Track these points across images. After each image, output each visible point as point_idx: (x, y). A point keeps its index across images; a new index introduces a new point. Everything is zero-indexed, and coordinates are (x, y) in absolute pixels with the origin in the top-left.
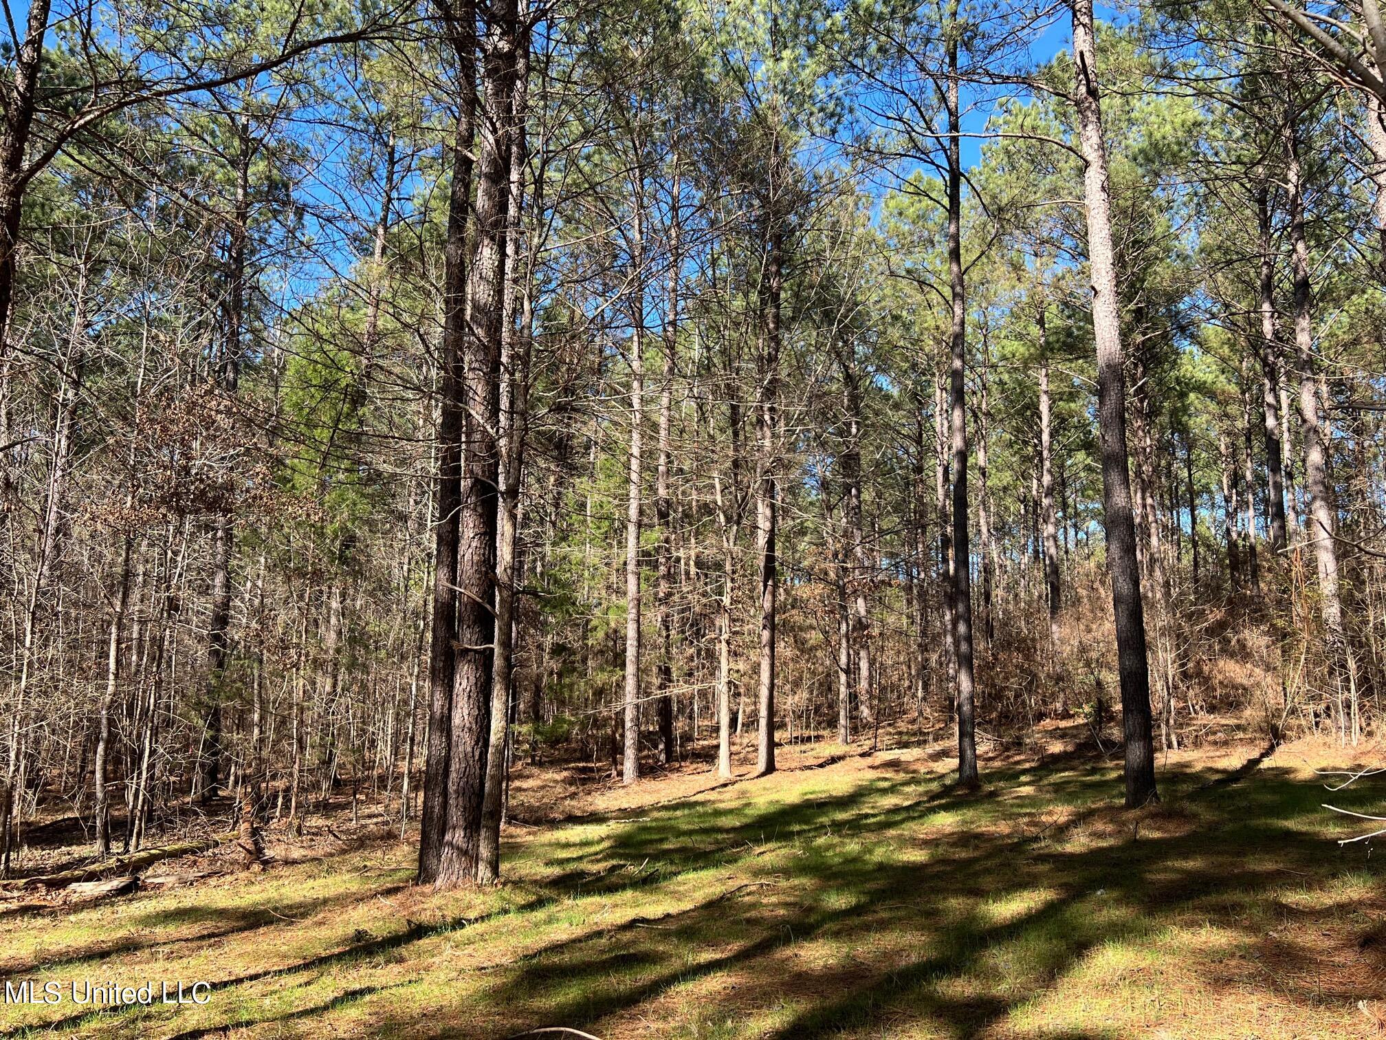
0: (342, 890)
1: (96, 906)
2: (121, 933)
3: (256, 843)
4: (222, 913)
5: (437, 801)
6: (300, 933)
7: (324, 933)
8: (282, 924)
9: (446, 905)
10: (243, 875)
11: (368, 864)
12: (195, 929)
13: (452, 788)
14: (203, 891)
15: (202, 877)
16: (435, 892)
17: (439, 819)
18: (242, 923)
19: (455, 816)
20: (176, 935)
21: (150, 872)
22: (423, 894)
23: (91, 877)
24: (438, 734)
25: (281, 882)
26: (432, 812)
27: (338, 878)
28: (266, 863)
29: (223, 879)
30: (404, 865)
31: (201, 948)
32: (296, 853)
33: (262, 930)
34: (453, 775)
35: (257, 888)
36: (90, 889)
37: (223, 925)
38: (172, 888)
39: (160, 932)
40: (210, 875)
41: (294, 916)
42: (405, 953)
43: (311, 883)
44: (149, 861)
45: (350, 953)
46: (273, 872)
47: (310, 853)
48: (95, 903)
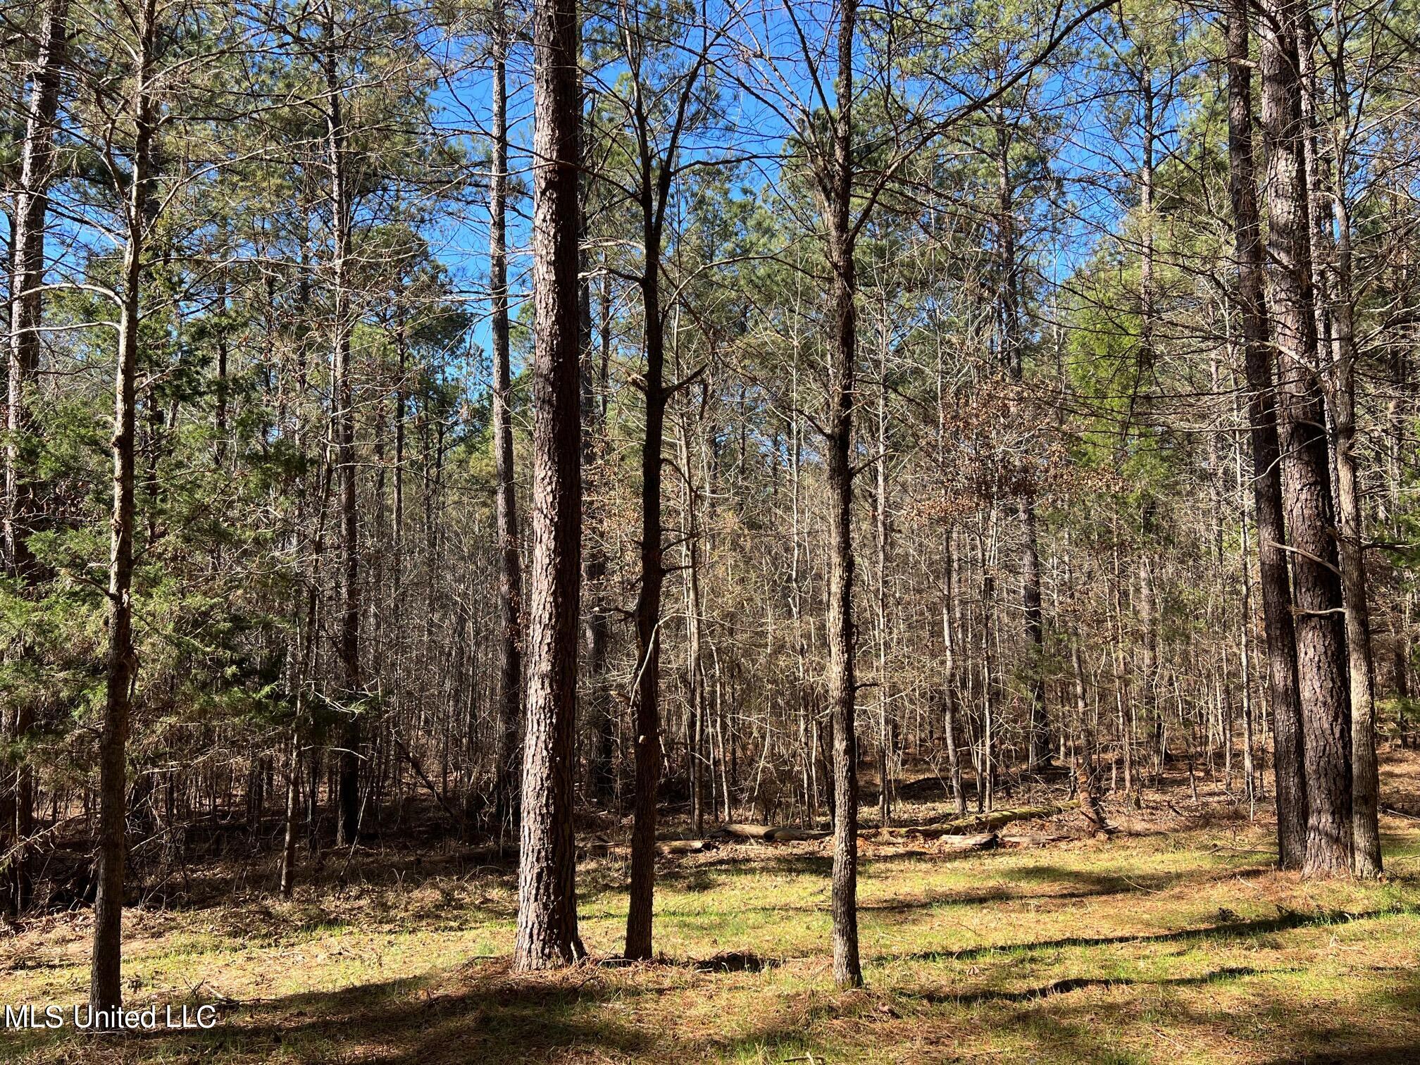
0: (1194, 867)
1: (966, 857)
2: (991, 883)
3: (1097, 813)
4: (1077, 876)
5: (1292, 783)
6: (1159, 904)
7: (1183, 907)
8: (1138, 893)
9: (1320, 895)
10: (1091, 842)
11: (1218, 843)
12: (1055, 888)
13: (1309, 767)
14: (1056, 853)
15: (1053, 840)
16: (1304, 880)
17: (1297, 801)
18: (1098, 888)
19: (1318, 799)
20: (1041, 892)
21: (1005, 831)
22: (1289, 880)
23: (957, 831)
24: (1284, 708)
25: (1128, 852)
26: (1288, 793)
27: (1187, 854)
28: (1111, 833)
29: (1072, 844)
30: (1260, 848)
31: (1064, 905)
32: (1139, 826)
33: (1119, 896)
34: (1310, 754)
35: (1105, 856)
36: (958, 842)
37: (1081, 887)
38: (1027, 848)
39: (1026, 886)
40: (1059, 839)
41: (1150, 887)
42: (1280, 940)
43: (1159, 856)
44: (1003, 821)
45: (1218, 930)
46: (1120, 842)
47: (1153, 827)
48: (965, 854)
